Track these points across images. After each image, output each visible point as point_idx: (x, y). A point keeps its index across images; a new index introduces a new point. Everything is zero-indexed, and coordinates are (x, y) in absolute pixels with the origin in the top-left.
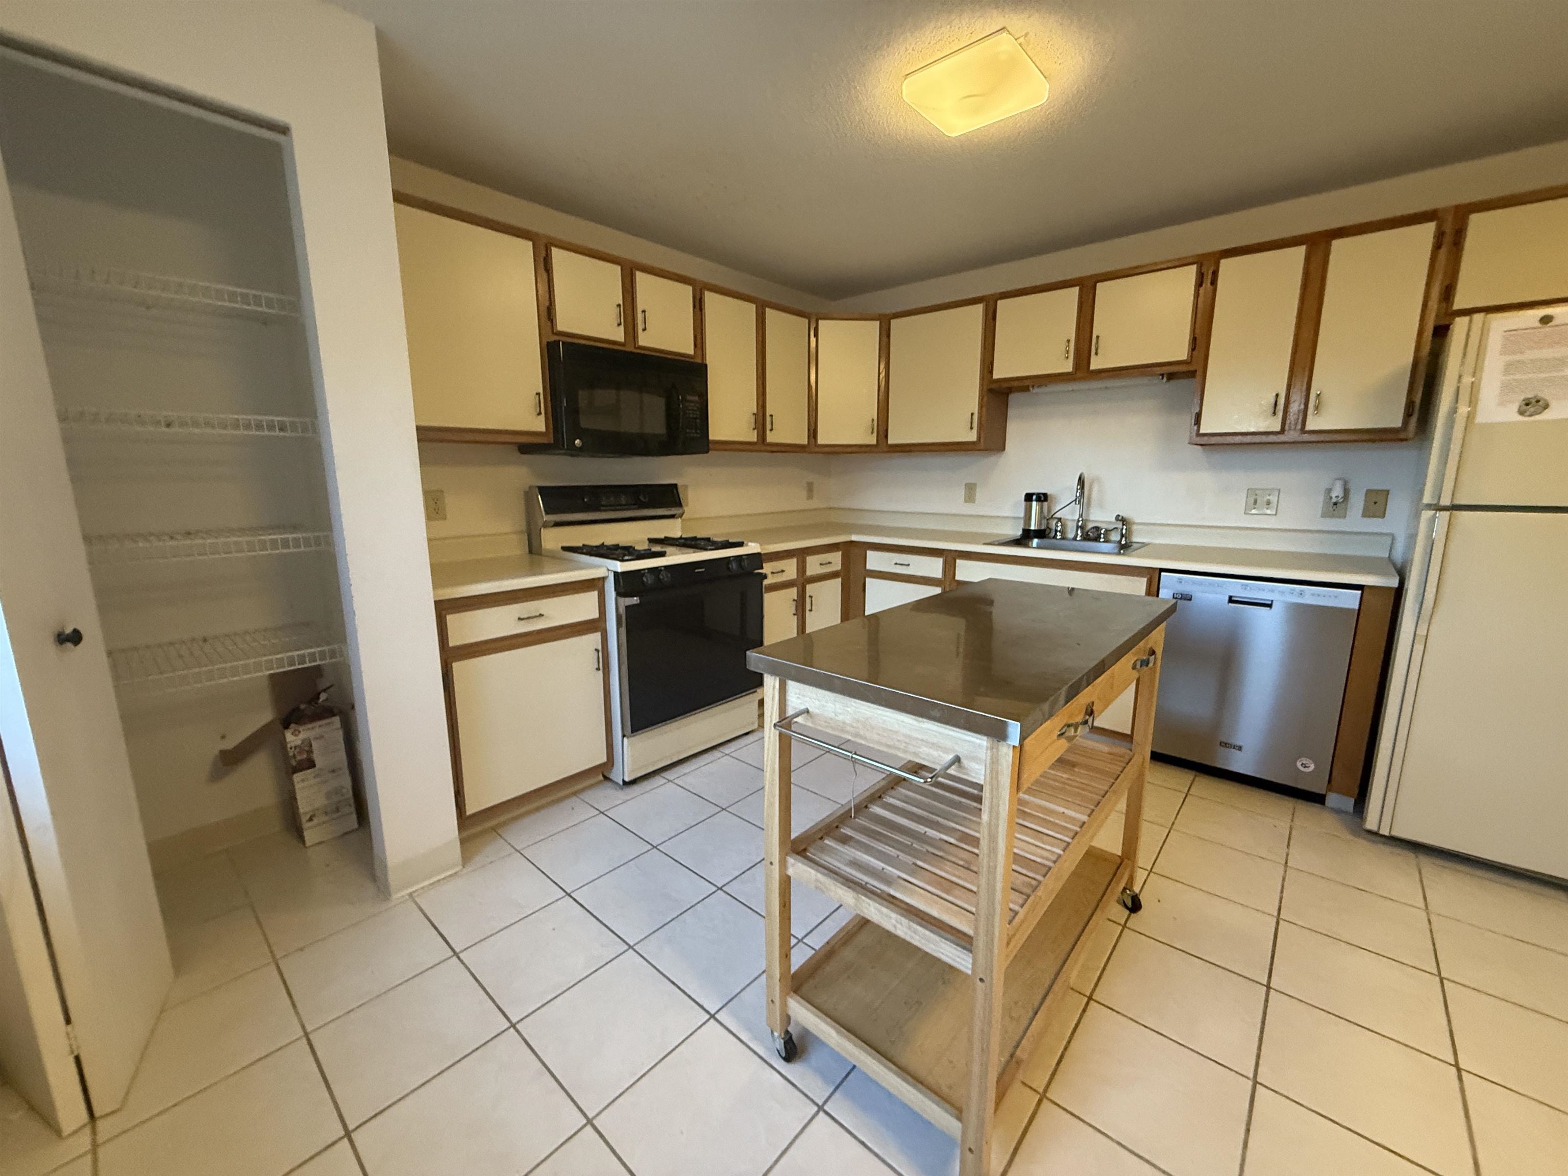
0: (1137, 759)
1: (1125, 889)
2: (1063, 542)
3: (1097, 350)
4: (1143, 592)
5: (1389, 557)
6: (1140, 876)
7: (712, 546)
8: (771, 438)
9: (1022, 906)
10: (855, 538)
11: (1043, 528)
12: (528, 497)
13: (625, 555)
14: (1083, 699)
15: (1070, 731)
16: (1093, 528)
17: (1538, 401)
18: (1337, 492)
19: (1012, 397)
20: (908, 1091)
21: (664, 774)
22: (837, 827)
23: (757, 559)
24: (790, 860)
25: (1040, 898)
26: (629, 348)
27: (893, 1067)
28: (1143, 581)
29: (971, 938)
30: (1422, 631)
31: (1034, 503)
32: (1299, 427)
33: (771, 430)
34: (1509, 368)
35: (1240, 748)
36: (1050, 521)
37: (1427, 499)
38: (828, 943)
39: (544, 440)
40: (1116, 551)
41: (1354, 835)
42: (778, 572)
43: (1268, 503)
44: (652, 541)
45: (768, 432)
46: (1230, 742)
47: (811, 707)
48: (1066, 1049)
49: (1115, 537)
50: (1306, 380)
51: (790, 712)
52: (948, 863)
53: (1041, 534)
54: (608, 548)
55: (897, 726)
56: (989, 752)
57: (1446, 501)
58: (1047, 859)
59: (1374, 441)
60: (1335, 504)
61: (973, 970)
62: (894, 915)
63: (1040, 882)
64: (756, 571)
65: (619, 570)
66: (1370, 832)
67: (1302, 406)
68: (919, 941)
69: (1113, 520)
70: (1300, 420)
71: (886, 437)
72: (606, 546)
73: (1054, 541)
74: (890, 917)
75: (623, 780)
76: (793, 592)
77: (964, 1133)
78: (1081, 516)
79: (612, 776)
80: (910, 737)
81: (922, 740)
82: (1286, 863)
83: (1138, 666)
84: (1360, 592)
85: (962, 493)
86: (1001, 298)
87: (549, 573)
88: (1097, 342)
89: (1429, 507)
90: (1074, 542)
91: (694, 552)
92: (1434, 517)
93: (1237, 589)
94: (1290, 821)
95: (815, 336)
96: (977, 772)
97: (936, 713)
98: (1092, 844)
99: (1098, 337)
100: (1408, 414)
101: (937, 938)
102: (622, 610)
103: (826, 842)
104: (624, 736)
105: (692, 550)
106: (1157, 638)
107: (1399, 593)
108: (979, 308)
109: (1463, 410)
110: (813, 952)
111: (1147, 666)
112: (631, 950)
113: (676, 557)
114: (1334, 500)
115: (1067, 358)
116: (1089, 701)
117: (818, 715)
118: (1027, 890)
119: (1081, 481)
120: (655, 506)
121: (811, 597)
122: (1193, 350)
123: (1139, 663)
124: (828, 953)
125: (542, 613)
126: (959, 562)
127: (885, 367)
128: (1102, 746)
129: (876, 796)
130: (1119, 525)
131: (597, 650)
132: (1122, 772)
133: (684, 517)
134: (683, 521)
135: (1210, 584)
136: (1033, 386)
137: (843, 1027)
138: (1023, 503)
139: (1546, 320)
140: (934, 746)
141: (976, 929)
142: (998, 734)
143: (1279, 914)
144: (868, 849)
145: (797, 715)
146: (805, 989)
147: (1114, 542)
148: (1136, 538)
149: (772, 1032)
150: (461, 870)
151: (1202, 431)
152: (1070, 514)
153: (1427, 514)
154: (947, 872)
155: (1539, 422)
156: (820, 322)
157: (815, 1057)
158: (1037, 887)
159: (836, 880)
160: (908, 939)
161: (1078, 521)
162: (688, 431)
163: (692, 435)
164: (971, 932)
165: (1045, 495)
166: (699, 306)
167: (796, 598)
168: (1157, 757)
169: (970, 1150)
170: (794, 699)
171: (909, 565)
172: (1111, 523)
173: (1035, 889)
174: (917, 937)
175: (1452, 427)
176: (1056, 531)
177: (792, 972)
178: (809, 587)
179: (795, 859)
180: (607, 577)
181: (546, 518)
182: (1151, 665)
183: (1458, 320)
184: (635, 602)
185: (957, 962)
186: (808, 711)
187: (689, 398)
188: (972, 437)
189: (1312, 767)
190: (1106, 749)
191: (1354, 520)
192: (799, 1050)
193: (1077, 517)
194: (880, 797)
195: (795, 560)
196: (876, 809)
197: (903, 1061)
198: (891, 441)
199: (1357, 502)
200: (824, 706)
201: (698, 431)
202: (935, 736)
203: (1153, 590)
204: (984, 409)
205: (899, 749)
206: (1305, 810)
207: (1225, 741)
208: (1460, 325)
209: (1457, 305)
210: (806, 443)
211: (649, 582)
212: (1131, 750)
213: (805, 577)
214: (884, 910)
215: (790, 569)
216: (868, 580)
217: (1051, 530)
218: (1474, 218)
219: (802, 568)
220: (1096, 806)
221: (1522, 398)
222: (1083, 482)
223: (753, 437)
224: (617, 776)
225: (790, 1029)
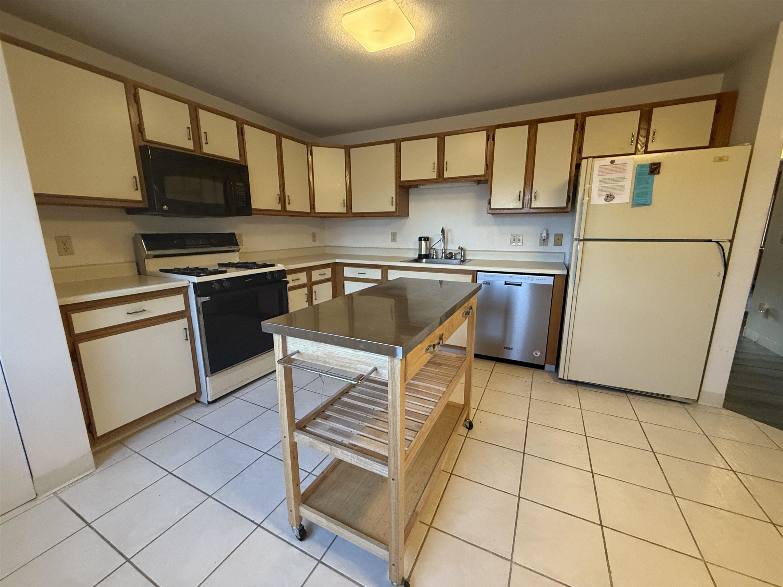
0: (468, 358)
1: (466, 419)
2: (437, 260)
3: (446, 168)
4: (471, 281)
5: (564, 263)
6: (472, 412)
7: (256, 266)
8: (289, 208)
9: (414, 437)
10: (337, 261)
11: (427, 253)
12: (135, 240)
13: (201, 273)
14: (438, 332)
15: (431, 348)
16: (449, 253)
17: (611, 195)
18: (544, 235)
19: (411, 190)
20: (363, 542)
21: (234, 395)
22: (323, 411)
23: (283, 273)
24: (295, 434)
25: (423, 432)
26: (199, 154)
27: (355, 531)
28: (471, 276)
29: (387, 457)
30: (575, 293)
31: (423, 242)
32: (529, 206)
33: (289, 204)
34: (601, 180)
35: (512, 349)
36: (430, 250)
37: (575, 237)
38: (322, 473)
39: (142, 206)
40: (459, 263)
41: (555, 381)
42: (296, 280)
43: (519, 240)
44: (220, 265)
45: (287, 205)
46: (509, 347)
47: (300, 349)
48: (441, 500)
49: (459, 257)
50: (530, 187)
51: (289, 353)
52: (380, 422)
53: (427, 256)
54: (191, 269)
55: (345, 355)
56: (390, 363)
57: (582, 238)
58: (427, 412)
59: (557, 213)
60: (544, 240)
61: (389, 475)
62: (350, 454)
63: (423, 424)
64: (284, 279)
65: (196, 282)
66: (560, 379)
67: (530, 197)
68: (363, 465)
69: (458, 249)
70: (529, 203)
71: (351, 209)
72: (189, 268)
73: (432, 259)
74: (348, 455)
75: (208, 401)
76: (305, 290)
77: (390, 557)
78: (444, 247)
79: (201, 400)
80: (352, 360)
81: (358, 361)
82: (530, 397)
83: (465, 315)
84: (553, 277)
85: (390, 237)
86: (403, 141)
87: (151, 285)
88: (446, 165)
89: (576, 240)
90: (441, 260)
91: (245, 270)
92: (578, 244)
93: (507, 278)
94: (531, 378)
95: (311, 155)
96: (385, 375)
97: (362, 346)
98: (449, 400)
99: (447, 162)
100: (568, 201)
101: (372, 462)
102: (200, 305)
103: (317, 420)
104: (206, 376)
105: (244, 269)
106: (473, 301)
107: (567, 276)
108: (393, 145)
109: (586, 198)
110: (316, 477)
111: (469, 314)
112: (210, 498)
113: (233, 273)
114: (543, 238)
115: (434, 172)
116: (441, 333)
117: (304, 353)
118: (417, 430)
119: (443, 231)
120: (220, 246)
121: (315, 292)
122: (487, 170)
123: (465, 313)
124: (323, 478)
125: (144, 309)
126: (389, 271)
127: (349, 173)
128: (453, 354)
129: (345, 392)
130: (460, 252)
131: (186, 329)
132: (462, 365)
133: (240, 252)
134: (239, 253)
135: (497, 276)
136: (420, 185)
137: (330, 517)
138: (418, 242)
139: (613, 162)
140: (364, 363)
141: (389, 454)
142: (392, 354)
143: (528, 420)
144: (339, 421)
145: (293, 354)
146: (309, 501)
147: (459, 259)
148: (468, 257)
149: (292, 527)
150: (95, 471)
151: (492, 207)
152: (439, 247)
153: (575, 243)
154: (379, 426)
155: (611, 204)
156: (313, 147)
157: (317, 535)
158: (422, 426)
159: (320, 440)
160: (358, 465)
161: (443, 250)
162: (238, 203)
163: (241, 205)
164: (387, 455)
165: (428, 238)
166: (241, 133)
167: (307, 293)
168: (476, 356)
169: (393, 565)
170: (291, 346)
171: (365, 274)
172: (456, 250)
173: (421, 428)
174: (362, 463)
175: (583, 206)
176: (433, 255)
177: (301, 493)
178: (314, 287)
179: (298, 433)
180: (189, 286)
181: (147, 253)
182: (470, 314)
183: (583, 160)
184: (208, 300)
185: (382, 472)
186: (298, 352)
187: (238, 184)
188: (393, 209)
189: (539, 354)
190: (455, 356)
191: (551, 247)
192: (308, 534)
193: (442, 248)
194: (347, 392)
195: (305, 273)
196: (345, 399)
197: (361, 527)
198: (354, 211)
199: (552, 239)
200: (307, 348)
201: (245, 203)
202: (364, 358)
203: (475, 280)
204: (398, 196)
205: (346, 367)
206: (537, 372)
207: (506, 346)
208: (584, 162)
209: (583, 156)
210: (309, 211)
211: (216, 288)
212: (465, 355)
213: (311, 282)
214: (345, 452)
215: (303, 278)
216: (345, 282)
217: (431, 254)
218: (588, 119)
219: (309, 277)
220: (450, 384)
221: (606, 194)
222: (444, 231)
223: (278, 207)
224: (204, 399)
225: (302, 523)
